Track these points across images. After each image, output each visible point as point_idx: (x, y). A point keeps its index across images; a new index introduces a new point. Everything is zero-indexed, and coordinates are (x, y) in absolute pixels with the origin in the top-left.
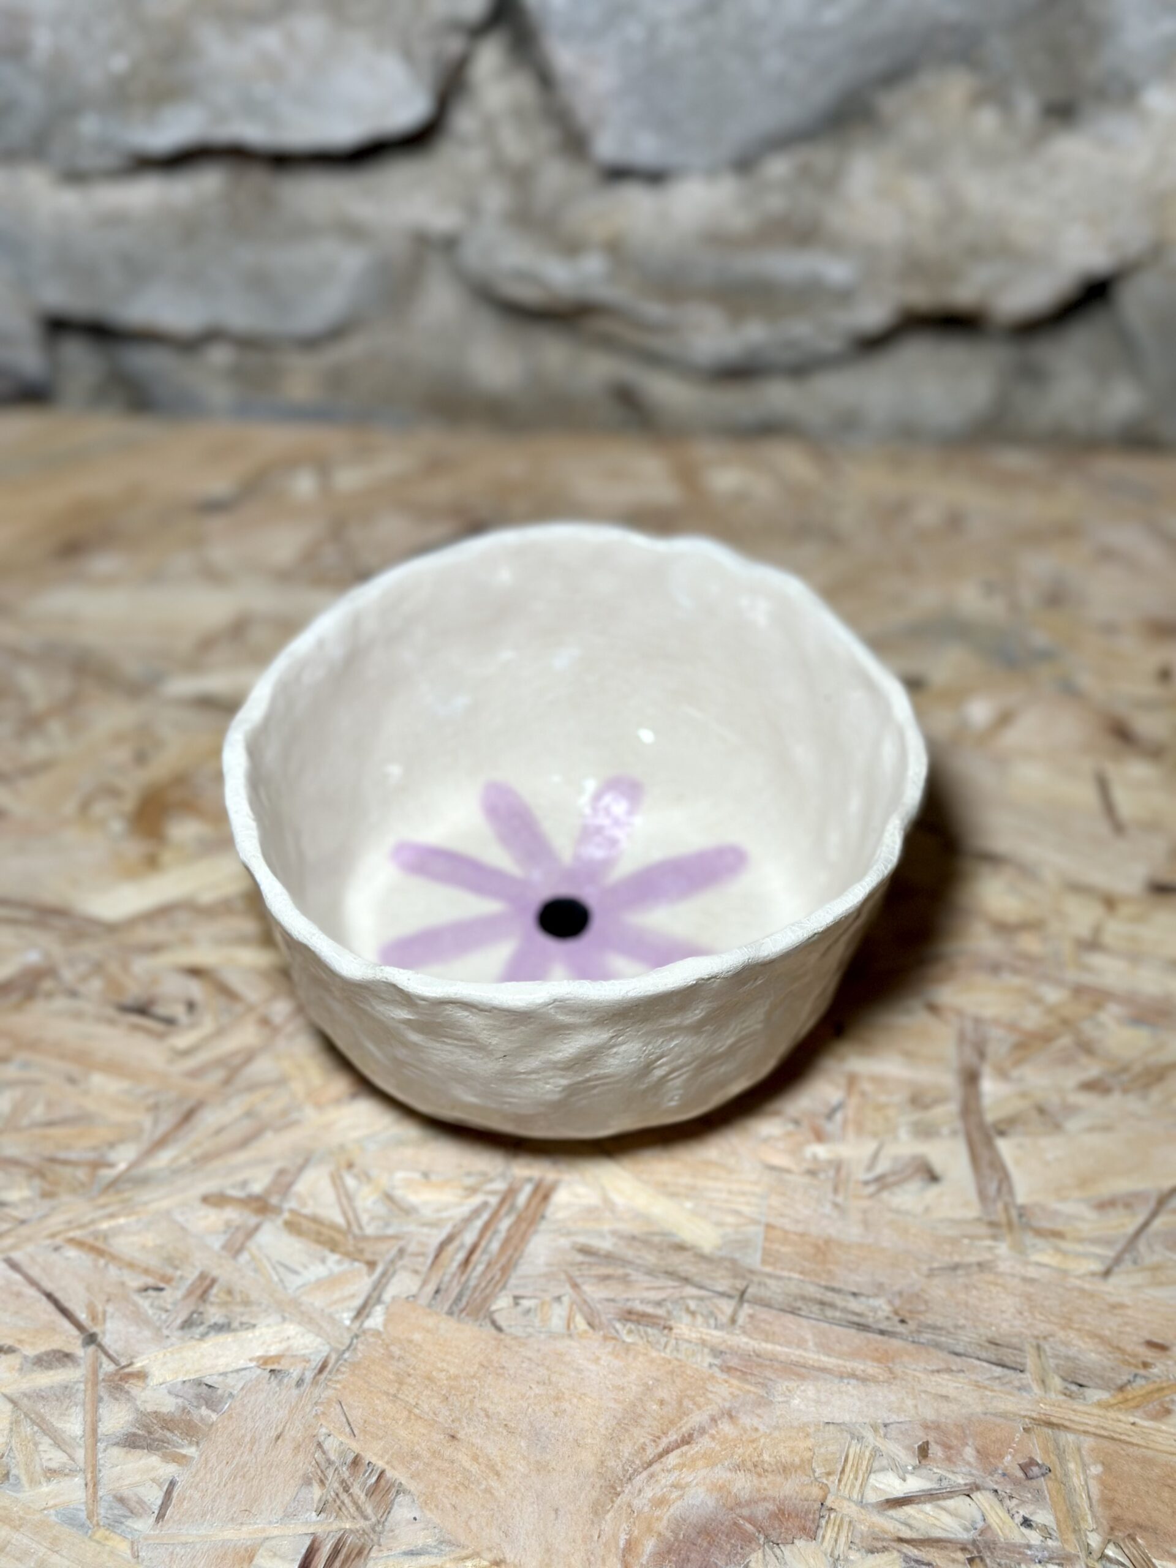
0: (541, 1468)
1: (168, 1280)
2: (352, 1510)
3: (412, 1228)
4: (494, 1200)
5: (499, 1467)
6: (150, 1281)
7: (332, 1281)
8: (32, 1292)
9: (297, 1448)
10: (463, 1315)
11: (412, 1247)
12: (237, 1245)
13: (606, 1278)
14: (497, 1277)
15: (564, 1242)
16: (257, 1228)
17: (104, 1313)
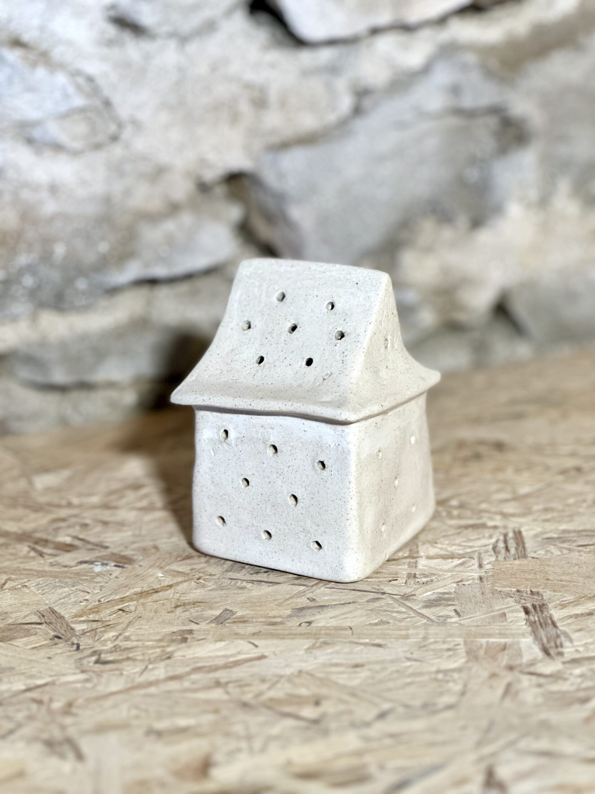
0: (588, 577)
1: (398, 577)
2: (530, 599)
3: (477, 549)
4: (502, 538)
5: (572, 580)
6: (390, 579)
7: (462, 564)
8: (346, 590)
9: (493, 594)
10: (520, 559)
11: (482, 551)
12: (415, 566)
13: (564, 542)
14: (523, 550)
15: (539, 539)
16: (417, 561)
17: (382, 589)
